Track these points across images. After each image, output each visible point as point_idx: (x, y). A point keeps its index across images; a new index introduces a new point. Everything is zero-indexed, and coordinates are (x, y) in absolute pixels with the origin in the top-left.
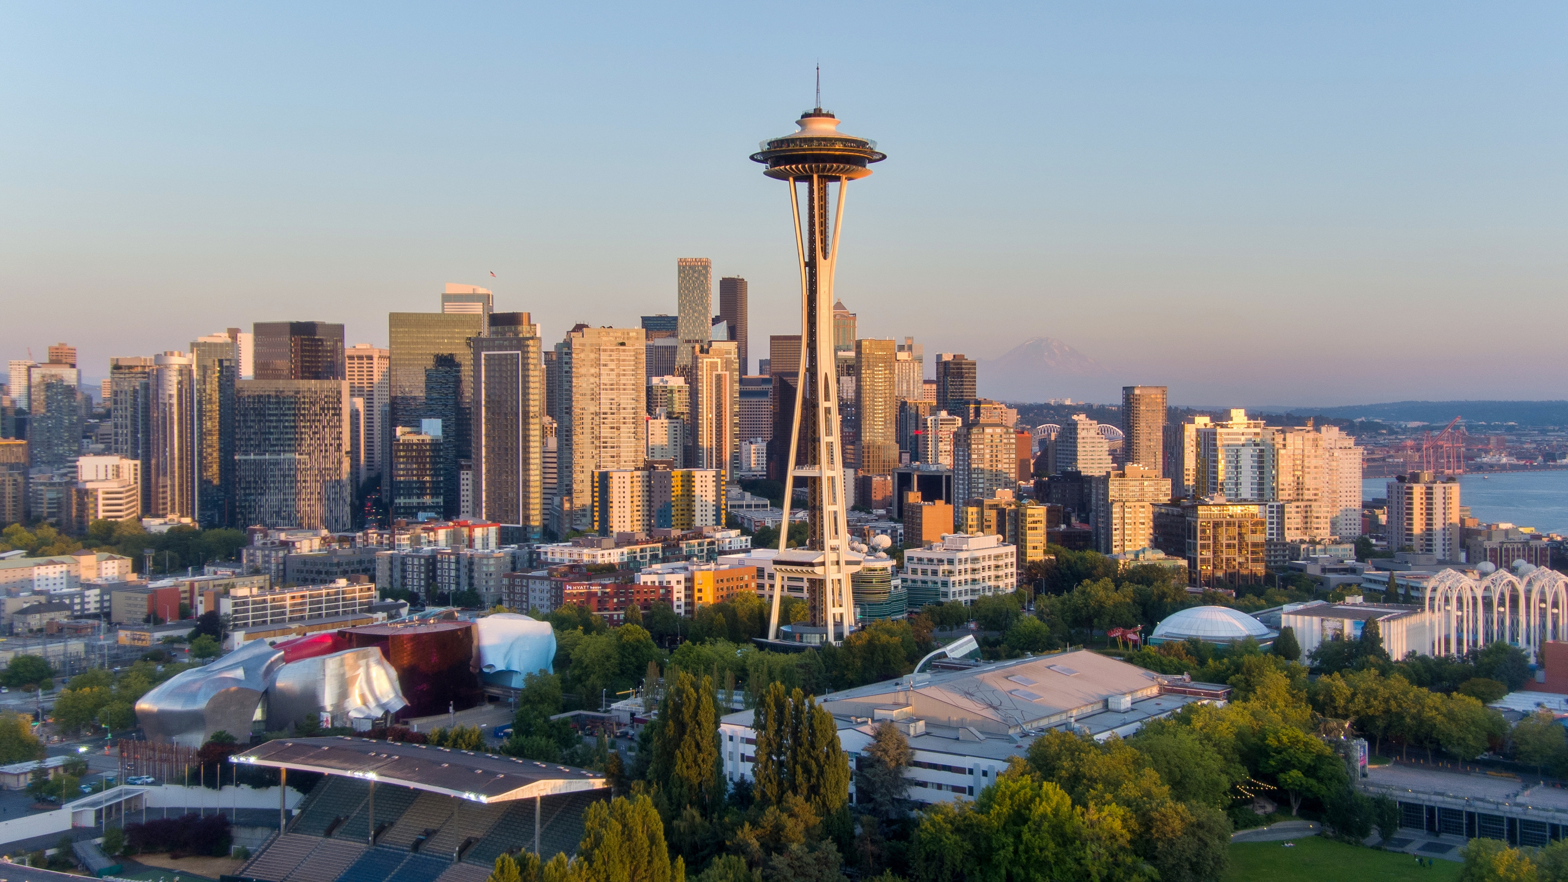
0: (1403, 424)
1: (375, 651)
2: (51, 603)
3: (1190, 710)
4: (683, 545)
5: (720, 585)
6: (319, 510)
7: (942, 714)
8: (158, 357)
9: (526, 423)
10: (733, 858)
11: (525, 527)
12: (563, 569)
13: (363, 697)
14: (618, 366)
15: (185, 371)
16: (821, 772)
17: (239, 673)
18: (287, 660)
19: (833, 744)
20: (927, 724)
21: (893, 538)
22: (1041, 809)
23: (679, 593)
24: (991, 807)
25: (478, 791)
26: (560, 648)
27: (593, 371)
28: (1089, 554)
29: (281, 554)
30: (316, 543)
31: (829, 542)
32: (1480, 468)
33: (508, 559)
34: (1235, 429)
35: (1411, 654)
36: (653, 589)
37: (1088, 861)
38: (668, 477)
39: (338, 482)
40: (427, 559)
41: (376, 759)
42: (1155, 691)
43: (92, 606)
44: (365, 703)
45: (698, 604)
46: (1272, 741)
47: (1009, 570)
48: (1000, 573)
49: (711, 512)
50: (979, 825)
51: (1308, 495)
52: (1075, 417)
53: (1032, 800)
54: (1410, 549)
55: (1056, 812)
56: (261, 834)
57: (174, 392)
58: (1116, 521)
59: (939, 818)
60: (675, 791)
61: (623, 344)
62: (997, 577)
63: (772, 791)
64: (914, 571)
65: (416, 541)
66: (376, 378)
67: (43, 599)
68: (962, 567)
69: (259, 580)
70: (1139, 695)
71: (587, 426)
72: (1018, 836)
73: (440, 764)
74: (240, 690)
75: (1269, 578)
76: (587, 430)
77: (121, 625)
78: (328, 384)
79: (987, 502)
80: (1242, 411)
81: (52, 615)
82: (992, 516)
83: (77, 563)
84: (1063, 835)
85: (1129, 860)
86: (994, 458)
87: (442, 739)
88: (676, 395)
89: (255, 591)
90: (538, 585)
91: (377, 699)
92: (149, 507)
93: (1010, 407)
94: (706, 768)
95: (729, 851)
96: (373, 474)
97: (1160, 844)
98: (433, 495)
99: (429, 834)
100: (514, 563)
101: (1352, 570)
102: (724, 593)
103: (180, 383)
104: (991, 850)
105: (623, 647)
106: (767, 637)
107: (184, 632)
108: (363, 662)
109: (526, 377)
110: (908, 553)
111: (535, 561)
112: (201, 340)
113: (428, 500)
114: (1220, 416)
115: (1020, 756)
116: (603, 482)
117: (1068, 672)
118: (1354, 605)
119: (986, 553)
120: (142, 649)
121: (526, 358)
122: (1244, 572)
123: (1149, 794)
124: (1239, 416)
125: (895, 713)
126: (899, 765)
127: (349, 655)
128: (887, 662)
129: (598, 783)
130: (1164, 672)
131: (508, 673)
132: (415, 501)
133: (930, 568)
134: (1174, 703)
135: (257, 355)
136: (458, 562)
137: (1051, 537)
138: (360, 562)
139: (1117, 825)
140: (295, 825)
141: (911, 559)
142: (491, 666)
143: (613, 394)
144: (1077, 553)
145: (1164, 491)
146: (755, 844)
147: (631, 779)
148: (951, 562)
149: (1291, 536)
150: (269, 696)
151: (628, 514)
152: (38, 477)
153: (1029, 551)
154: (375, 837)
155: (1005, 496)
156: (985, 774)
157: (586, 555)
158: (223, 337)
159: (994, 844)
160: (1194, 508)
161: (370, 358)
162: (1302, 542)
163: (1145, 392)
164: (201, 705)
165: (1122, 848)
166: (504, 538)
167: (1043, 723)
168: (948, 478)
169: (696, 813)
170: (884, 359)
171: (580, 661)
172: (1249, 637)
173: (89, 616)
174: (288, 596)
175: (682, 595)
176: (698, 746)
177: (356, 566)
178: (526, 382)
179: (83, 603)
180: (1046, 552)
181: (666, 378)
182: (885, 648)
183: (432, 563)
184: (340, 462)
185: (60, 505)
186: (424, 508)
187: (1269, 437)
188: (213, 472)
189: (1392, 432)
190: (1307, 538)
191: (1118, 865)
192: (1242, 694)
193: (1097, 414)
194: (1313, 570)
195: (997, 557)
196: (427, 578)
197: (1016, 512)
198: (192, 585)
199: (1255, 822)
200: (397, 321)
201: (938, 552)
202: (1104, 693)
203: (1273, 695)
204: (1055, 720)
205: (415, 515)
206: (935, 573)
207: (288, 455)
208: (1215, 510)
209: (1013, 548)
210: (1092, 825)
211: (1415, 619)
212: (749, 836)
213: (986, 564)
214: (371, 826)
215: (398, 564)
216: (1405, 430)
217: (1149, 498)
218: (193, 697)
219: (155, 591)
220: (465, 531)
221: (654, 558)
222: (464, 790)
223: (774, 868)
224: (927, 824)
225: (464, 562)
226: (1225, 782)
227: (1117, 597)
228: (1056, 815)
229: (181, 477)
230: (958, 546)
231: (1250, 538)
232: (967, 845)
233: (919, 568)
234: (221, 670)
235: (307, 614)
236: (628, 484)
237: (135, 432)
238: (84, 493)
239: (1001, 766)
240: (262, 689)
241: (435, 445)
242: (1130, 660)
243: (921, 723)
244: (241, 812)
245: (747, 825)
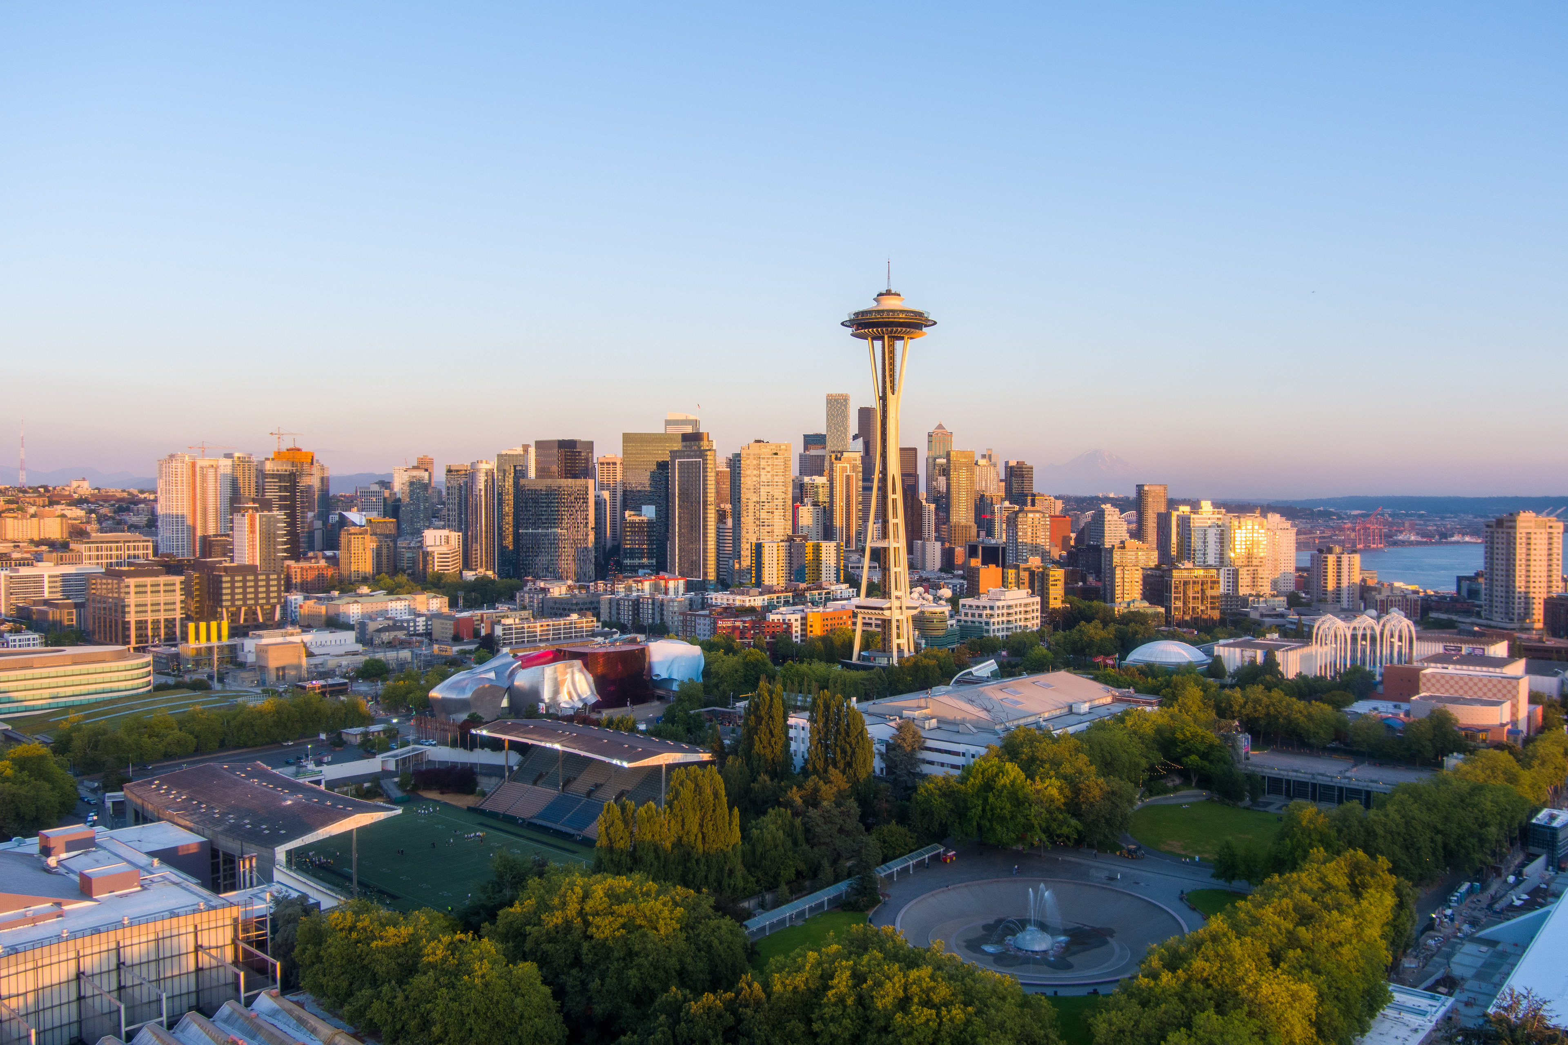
0: (1348, 512)
1: (578, 663)
2: (396, 625)
3: (1126, 713)
4: (807, 594)
5: (826, 622)
6: (573, 567)
7: (950, 715)
8: (473, 464)
9: (705, 509)
10: (782, 810)
11: (704, 581)
12: (719, 610)
13: (570, 693)
14: (773, 469)
15: (489, 474)
16: (853, 753)
17: (492, 675)
18: (523, 667)
19: (862, 733)
20: (938, 721)
21: (954, 591)
22: (1004, 781)
23: (796, 627)
24: (968, 779)
25: (622, 759)
26: (707, 664)
27: (755, 472)
28: (1095, 603)
29: (541, 596)
30: (564, 589)
31: (894, 593)
32: (1395, 543)
33: (687, 602)
34: (1204, 515)
35: (1299, 675)
36: (778, 624)
37: (1032, 817)
38: (803, 546)
39: (586, 548)
40: (633, 602)
41: (561, 735)
42: (1109, 700)
43: (421, 629)
44: (571, 698)
45: (810, 635)
46: (1179, 736)
47: (1035, 614)
48: (1028, 616)
49: (833, 571)
50: (959, 792)
51: (1255, 562)
52: (1103, 506)
53: (997, 775)
54: (1325, 600)
55: (1013, 784)
56: (494, 780)
57: (482, 487)
58: (1118, 580)
59: (931, 786)
60: (755, 764)
61: (776, 454)
62: (1026, 619)
63: (820, 765)
64: (966, 614)
65: (629, 589)
66: (618, 480)
67: (391, 623)
68: (1000, 612)
69: (525, 614)
70: (1097, 703)
71: (751, 511)
72: (986, 800)
73: (601, 740)
74: (491, 687)
75: (1222, 622)
76: (751, 514)
77: (437, 641)
78: (580, 482)
79: (1022, 566)
80: (1209, 503)
81: (396, 633)
82: (1025, 575)
83: (415, 599)
84: (1017, 799)
85: (1061, 817)
86: (1035, 535)
87: (610, 723)
88: (821, 490)
89: (517, 621)
90: (702, 621)
91: (579, 696)
92: (467, 564)
93: (1056, 498)
94: (778, 749)
95: (780, 804)
96: (616, 543)
97: (1084, 806)
98: (648, 558)
99: (598, 786)
100: (691, 605)
101: (1282, 616)
102: (829, 628)
103: (486, 481)
104: (967, 808)
105: (746, 664)
106: (851, 659)
107: (473, 647)
108: (569, 670)
109: (705, 477)
110: (962, 601)
111: (704, 604)
112: (504, 452)
113: (645, 561)
114: (1195, 506)
115: (996, 743)
116: (759, 548)
117: (1047, 686)
118: (1272, 640)
119: (1018, 602)
120: (446, 657)
121: (705, 464)
122: (1205, 617)
123: (1081, 772)
124: (1206, 506)
125: (917, 714)
126: (913, 749)
127: (560, 665)
128: (927, 677)
129: (706, 757)
130: (1119, 687)
131: (670, 680)
132: (637, 561)
133: (977, 612)
134: (1118, 709)
135: (537, 462)
136: (653, 604)
137: (1069, 591)
138: (592, 603)
139: (1055, 792)
140: (515, 776)
141: (964, 606)
142: (658, 675)
143: (769, 489)
144: (1087, 602)
145: (1152, 559)
146: (798, 800)
147: (728, 754)
148: (992, 608)
149: (1243, 591)
150: (511, 690)
151: (775, 572)
152: (401, 543)
153: (1051, 601)
154: (564, 786)
155: (1035, 562)
156: (973, 756)
157: (739, 600)
158: (519, 451)
159: (969, 805)
160: (1170, 570)
161: (615, 464)
162: (1251, 595)
163: (1152, 488)
164: (468, 695)
165: (1058, 809)
166: (689, 587)
167: (1021, 722)
168: (1004, 549)
169: (767, 778)
170: (966, 465)
171: (717, 673)
172: (1190, 662)
173: (418, 635)
174: (538, 624)
175: (799, 629)
176: (771, 732)
177: (588, 606)
178: (705, 480)
179: (415, 626)
180: (1063, 602)
181: (814, 477)
182: (926, 668)
183: (637, 604)
184: (587, 535)
185: (414, 561)
186: (643, 566)
187: (1227, 521)
188: (509, 542)
189: (1340, 518)
190: (1254, 593)
191: (1055, 820)
192: (1169, 702)
193: (1122, 505)
194: (1254, 615)
195: (1026, 605)
196: (633, 615)
197: (1043, 573)
198: (482, 616)
199: (1166, 791)
200: (628, 438)
201: (983, 601)
202: (1070, 701)
203: (1190, 703)
204: (1031, 720)
205: (636, 571)
206: (980, 616)
207: (554, 530)
208: (1185, 573)
209: (1038, 599)
210: (1038, 791)
211: (1306, 650)
212: (796, 796)
213: (1018, 609)
214: (560, 779)
215: (614, 604)
216: (1349, 517)
217: (1142, 564)
218: (463, 690)
219: (458, 619)
220: (663, 583)
221: (787, 603)
222: (613, 757)
223: (809, 817)
224: (922, 790)
225: (657, 604)
226: (1144, 763)
227: (1103, 634)
228: (1012, 786)
229: (487, 544)
230: (998, 597)
231: (1209, 593)
232: (950, 806)
233: (970, 612)
234: (481, 673)
235: (551, 637)
236: (775, 552)
237: (460, 514)
238: (426, 554)
239: (983, 751)
240: (506, 686)
241: (650, 523)
242: (1096, 679)
243: (934, 721)
244: (483, 766)
245: (795, 788)
